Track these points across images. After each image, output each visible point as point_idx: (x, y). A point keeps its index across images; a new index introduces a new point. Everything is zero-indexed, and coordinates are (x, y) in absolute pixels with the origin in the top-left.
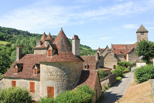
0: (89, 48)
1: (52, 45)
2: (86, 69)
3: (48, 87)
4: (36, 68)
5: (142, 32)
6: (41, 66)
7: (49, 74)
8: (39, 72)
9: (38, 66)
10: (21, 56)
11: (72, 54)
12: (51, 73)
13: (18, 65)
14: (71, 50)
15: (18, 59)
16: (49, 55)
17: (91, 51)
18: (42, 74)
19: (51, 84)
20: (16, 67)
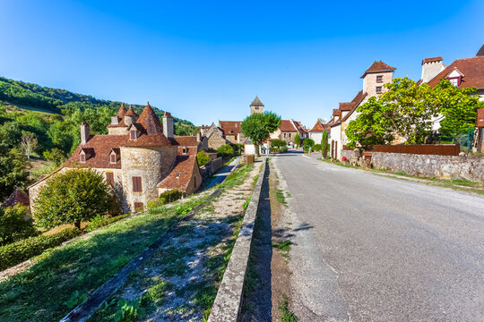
0: (190, 123)
1: (135, 125)
2: (185, 154)
3: (133, 178)
4: (113, 153)
5: (257, 104)
6: (121, 152)
7: (134, 161)
8: (119, 159)
9: (117, 151)
10: (89, 137)
11: (164, 136)
12: (136, 160)
13: (85, 150)
14: (162, 131)
15: (83, 142)
16: (133, 138)
17: (194, 128)
18: (123, 161)
19: (136, 173)
20: (83, 153)
